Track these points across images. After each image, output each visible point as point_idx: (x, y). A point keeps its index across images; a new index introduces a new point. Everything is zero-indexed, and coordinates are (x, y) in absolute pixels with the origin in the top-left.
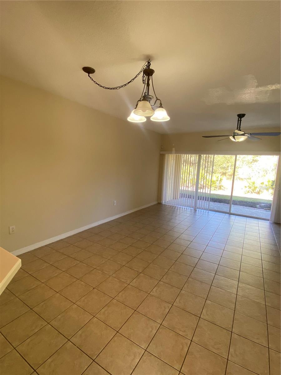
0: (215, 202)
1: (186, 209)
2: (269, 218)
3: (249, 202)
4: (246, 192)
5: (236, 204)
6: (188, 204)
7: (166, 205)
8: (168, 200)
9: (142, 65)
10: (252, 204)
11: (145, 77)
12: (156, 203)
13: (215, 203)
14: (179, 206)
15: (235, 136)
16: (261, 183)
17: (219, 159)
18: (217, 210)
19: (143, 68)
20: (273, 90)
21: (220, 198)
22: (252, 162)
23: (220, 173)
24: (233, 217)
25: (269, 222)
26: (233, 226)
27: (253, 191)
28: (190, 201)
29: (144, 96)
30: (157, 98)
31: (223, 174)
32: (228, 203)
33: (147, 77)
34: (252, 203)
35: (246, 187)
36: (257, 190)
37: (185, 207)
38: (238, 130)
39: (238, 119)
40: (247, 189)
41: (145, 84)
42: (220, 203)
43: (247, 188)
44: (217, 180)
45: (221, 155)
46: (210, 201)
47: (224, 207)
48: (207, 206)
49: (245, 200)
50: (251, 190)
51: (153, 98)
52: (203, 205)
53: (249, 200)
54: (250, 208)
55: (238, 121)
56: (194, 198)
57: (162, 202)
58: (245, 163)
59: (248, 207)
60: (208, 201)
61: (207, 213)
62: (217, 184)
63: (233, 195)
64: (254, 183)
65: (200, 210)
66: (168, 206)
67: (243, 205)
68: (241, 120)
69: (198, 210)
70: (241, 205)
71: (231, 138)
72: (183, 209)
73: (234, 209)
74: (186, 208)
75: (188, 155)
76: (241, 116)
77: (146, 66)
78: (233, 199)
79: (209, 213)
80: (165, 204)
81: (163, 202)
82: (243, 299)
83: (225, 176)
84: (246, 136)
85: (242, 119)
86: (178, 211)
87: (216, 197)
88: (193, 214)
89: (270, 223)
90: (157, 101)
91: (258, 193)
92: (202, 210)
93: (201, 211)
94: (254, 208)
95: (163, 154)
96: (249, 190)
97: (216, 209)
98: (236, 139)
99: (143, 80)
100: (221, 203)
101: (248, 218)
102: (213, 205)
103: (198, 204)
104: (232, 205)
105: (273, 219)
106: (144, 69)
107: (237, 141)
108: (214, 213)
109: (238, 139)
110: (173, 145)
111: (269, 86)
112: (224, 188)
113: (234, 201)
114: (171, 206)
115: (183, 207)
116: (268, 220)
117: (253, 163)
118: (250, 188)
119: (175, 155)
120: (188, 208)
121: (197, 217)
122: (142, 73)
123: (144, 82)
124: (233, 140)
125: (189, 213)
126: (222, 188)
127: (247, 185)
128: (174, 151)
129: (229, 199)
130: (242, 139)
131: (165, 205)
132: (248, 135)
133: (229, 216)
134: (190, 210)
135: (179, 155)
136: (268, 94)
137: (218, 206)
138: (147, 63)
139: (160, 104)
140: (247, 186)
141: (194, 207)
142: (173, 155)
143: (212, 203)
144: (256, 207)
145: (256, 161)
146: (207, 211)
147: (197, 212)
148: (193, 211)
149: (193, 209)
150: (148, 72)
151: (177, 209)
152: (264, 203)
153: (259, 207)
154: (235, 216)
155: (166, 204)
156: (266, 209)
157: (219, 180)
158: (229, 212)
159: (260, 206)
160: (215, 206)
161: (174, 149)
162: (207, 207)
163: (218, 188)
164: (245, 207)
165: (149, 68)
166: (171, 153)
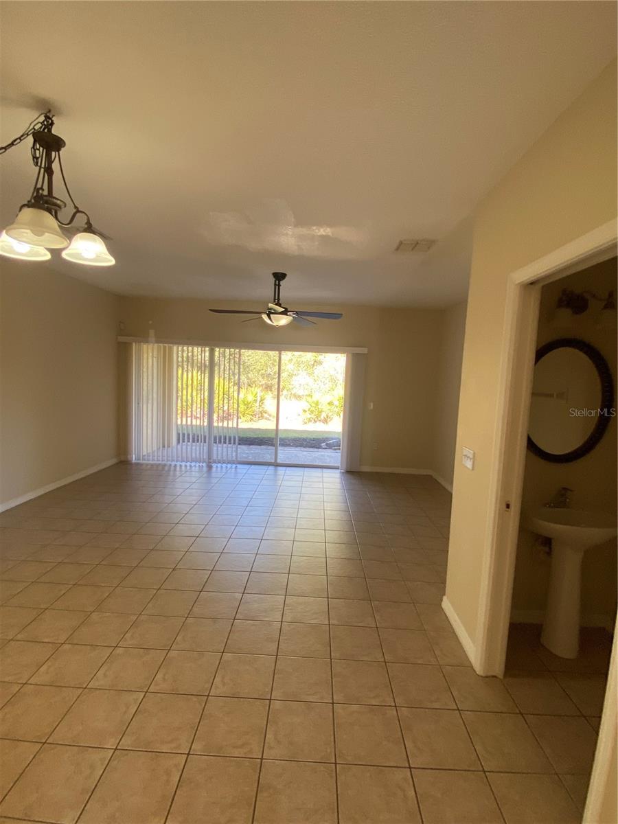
0: (250, 444)
1: (188, 468)
2: (339, 464)
3: (311, 440)
4: (305, 421)
5: (289, 445)
6: (194, 455)
7: (141, 465)
8: (145, 453)
9: (30, 119)
10: (314, 443)
11: (39, 150)
12: (113, 461)
13: (251, 446)
14: (173, 463)
15: (271, 315)
16: (329, 403)
17: (257, 357)
18: (253, 460)
19: (31, 127)
20: (322, 236)
21: (260, 436)
22: (313, 365)
23: (262, 385)
24: (281, 470)
25: (338, 471)
26: (282, 487)
27: (317, 417)
28: (198, 448)
29: (35, 197)
30: (76, 207)
31: (266, 388)
32: (272, 445)
33: (45, 150)
34: (314, 440)
35: (305, 411)
36: (324, 415)
37: (188, 464)
38: (276, 304)
39: (275, 282)
40: (308, 415)
41: (40, 167)
42: (260, 445)
43: (308, 412)
44: (256, 401)
45: (261, 351)
46: (239, 444)
47: (265, 453)
48: (234, 454)
49: (304, 436)
50: (313, 416)
51: (65, 206)
52: (225, 454)
53: (310, 436)
54: (311, 449)
55: (275, 285)
56: (205, 442)
57: (129, 459)
58: (302, 366)
59: (308, 449)
60: (234, 443)
61: (234, 470)
62: (255, 408)
63: (281, 427)
64: (317, 404)
65: (219, 465)
66: (147, 465)
67: (301, 446)
68: (279, 285)
69: (214, 465)
70: (297, 446)
71: (265, 317)
72: (183, 468)
73: (284, 454)
74: (191, 466)
75: (185, 348)
76: (279, 277)
77: (40, 125)
78: (280, 435)
79: (238, 470)
80: (138, 462)
81: (134, 459)
82: (292, 627)
83: (270, 393)
84: (290, 315)
85: (282, 283)
86: (172, 473)
87: (253, 435)
88: (205, 475)
89: (341, 472)
90: (78, 214)
91: (325, 421)
92: (224, 465)
93: (222, 467)
94: (316, 450)
95: (126, 343)
96: (310, 416)
97: (251, 459)
98: (273, 321)
99: (35, 157)
100: (262, 447)
101: (306, 469)
102: (246, 452)
103: (215, 452)
104: (280, 448)
105: (344, 466)
106: (34, 128)
107: (275, 324)
108: (247, 467)
109: (278, 320)
110: (150, 322)
111: (314, 228)
112: (268, 417)
113: (281, 440)
114: (152, 465)
115: (183, 464)
116: (337, 468)
117: (315, 367)
118: (312, 412)
119: (156, 345)
120: (193, 464)
121: (214, 481)
122: (30, 139)
123: (37, 163)
124: (268, 321)
125: (197, 475)
126: (266, 415)
127: (306, 406)
128: (152, 338)
129: (273, 435)
130: (283, 321)
131: (138, 464)
132: (294, 314)
133: (276, 470)
134: (197, 468)
135: (165, 347)
136: (317, 243)
137: (257, 451)
138: (42, 118)
139: (86, 223)
140: (307, 410)
141: (207, 460)
142: (150, 346)
143: (244, 448)
144: (319, 447)
145: (320, 363)
146: (234, 466)
147: (214, 469)
148: (205, 469)
149: (204, 464)
150: (48, 142)
151: (169, 470)
152: (332, 439)
153: (325, 447)
154: (284, 468)
155: (141, 462)
156: (335, 449)
157: (259, 399)
158: (273, 461)
159: (327, 444)
160: (252, 453)
161: (152, 332)
162: (234, 459)
163: (257, 416)
164: (303, 449)
165: (50, 130)
166: (147, 342)
